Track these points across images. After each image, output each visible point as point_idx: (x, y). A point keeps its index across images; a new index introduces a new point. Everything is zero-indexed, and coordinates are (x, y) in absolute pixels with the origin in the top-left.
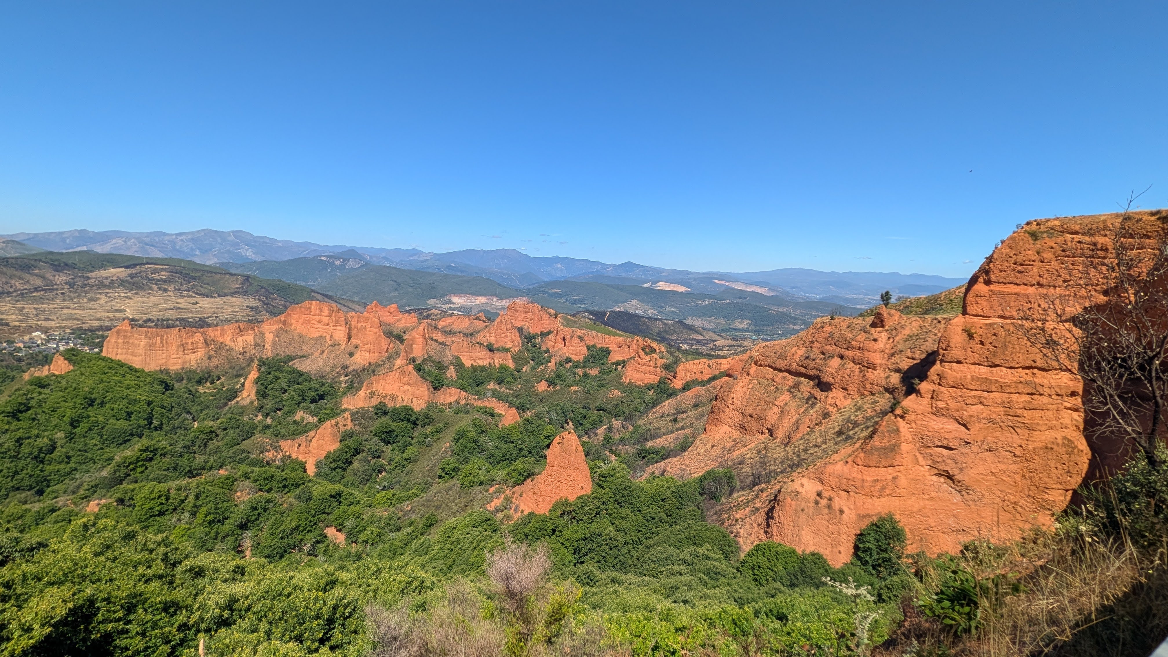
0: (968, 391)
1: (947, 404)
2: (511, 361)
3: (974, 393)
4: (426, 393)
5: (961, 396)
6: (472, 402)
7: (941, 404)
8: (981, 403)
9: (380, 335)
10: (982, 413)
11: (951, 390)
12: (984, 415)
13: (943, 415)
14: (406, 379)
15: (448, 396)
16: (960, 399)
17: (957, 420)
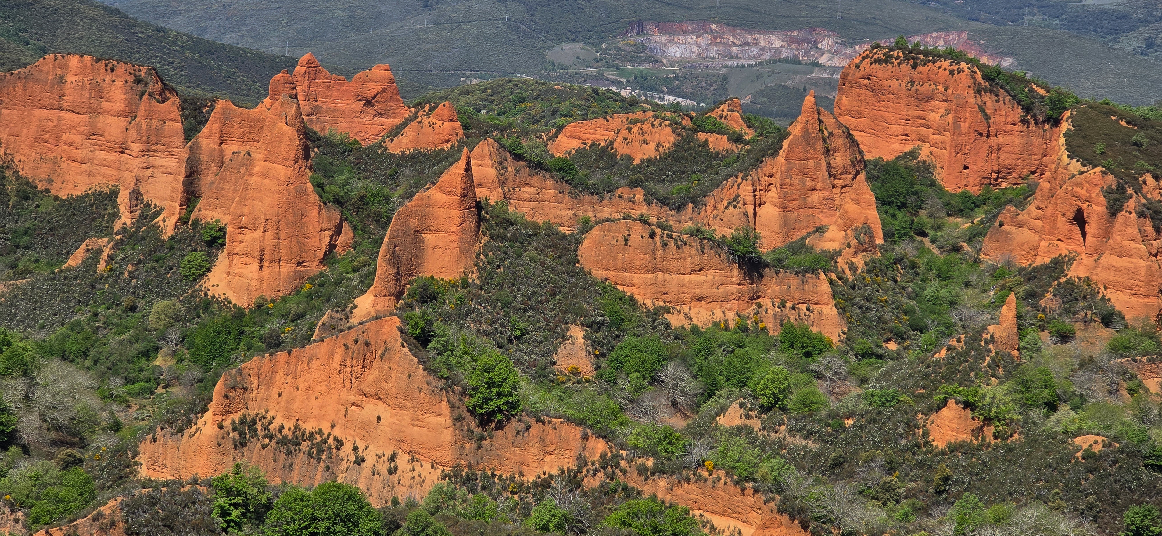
2: (830, 310)
4: (448, 435)
6: (634, 481)
9: (301, 193)
14: (372, 375)
15: (533, 451)
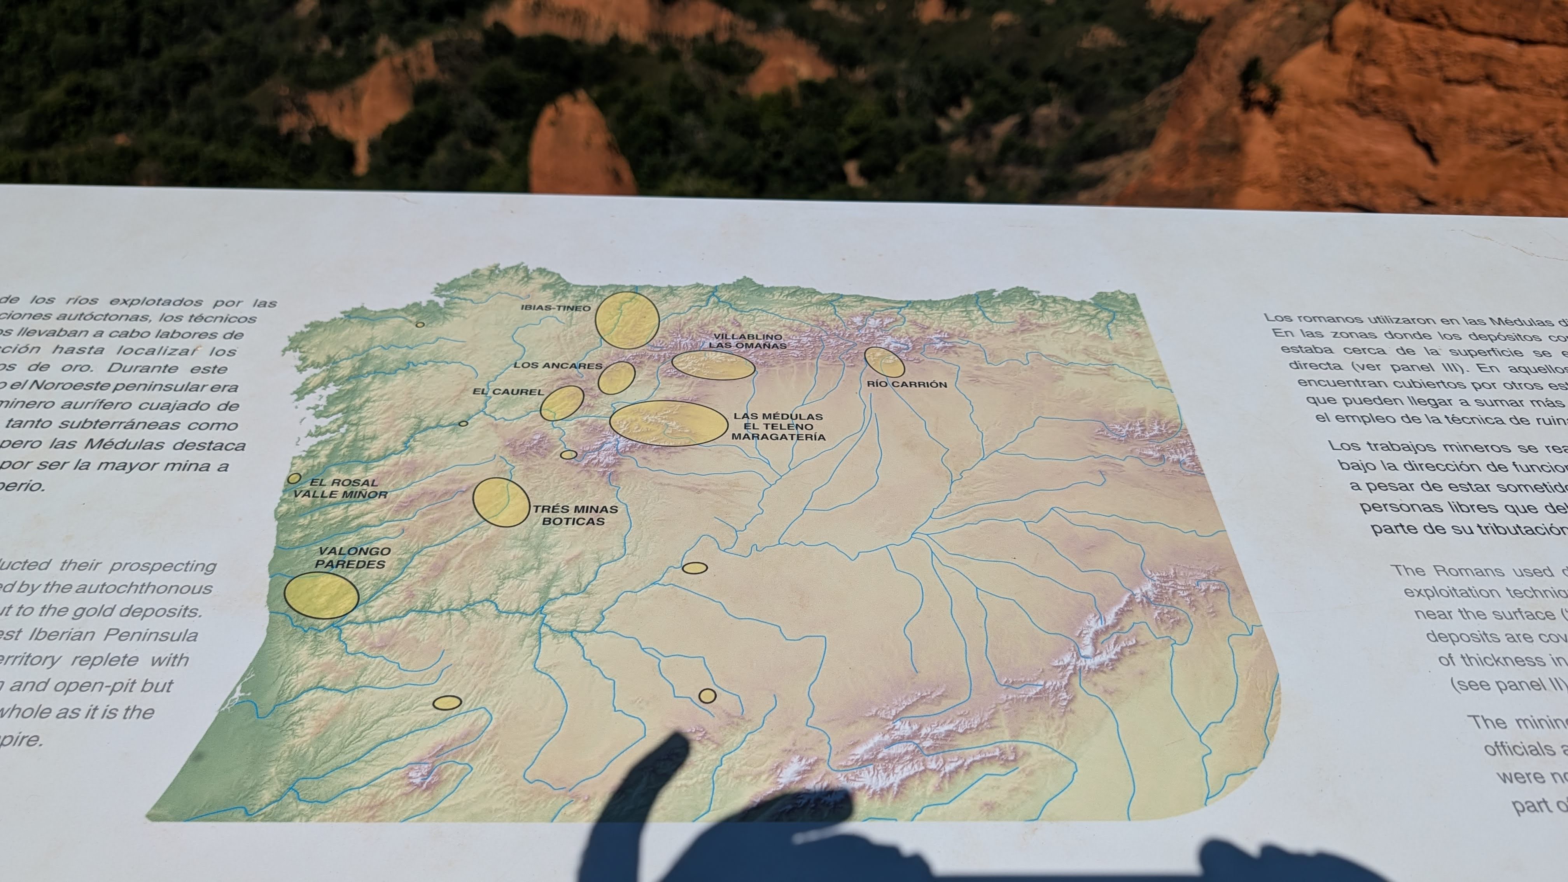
0: (1458, 37)
1: (1392, 76)
3: (1476, 44)
5: (1436, 53)
7: (1376, 77)
8: (1489, 78)
10: (1486, 113)
11: (1411, 29)
12: (1494, 118)
13: (1377, 111)
16: (1431, 62)
17: (1411, 129)
